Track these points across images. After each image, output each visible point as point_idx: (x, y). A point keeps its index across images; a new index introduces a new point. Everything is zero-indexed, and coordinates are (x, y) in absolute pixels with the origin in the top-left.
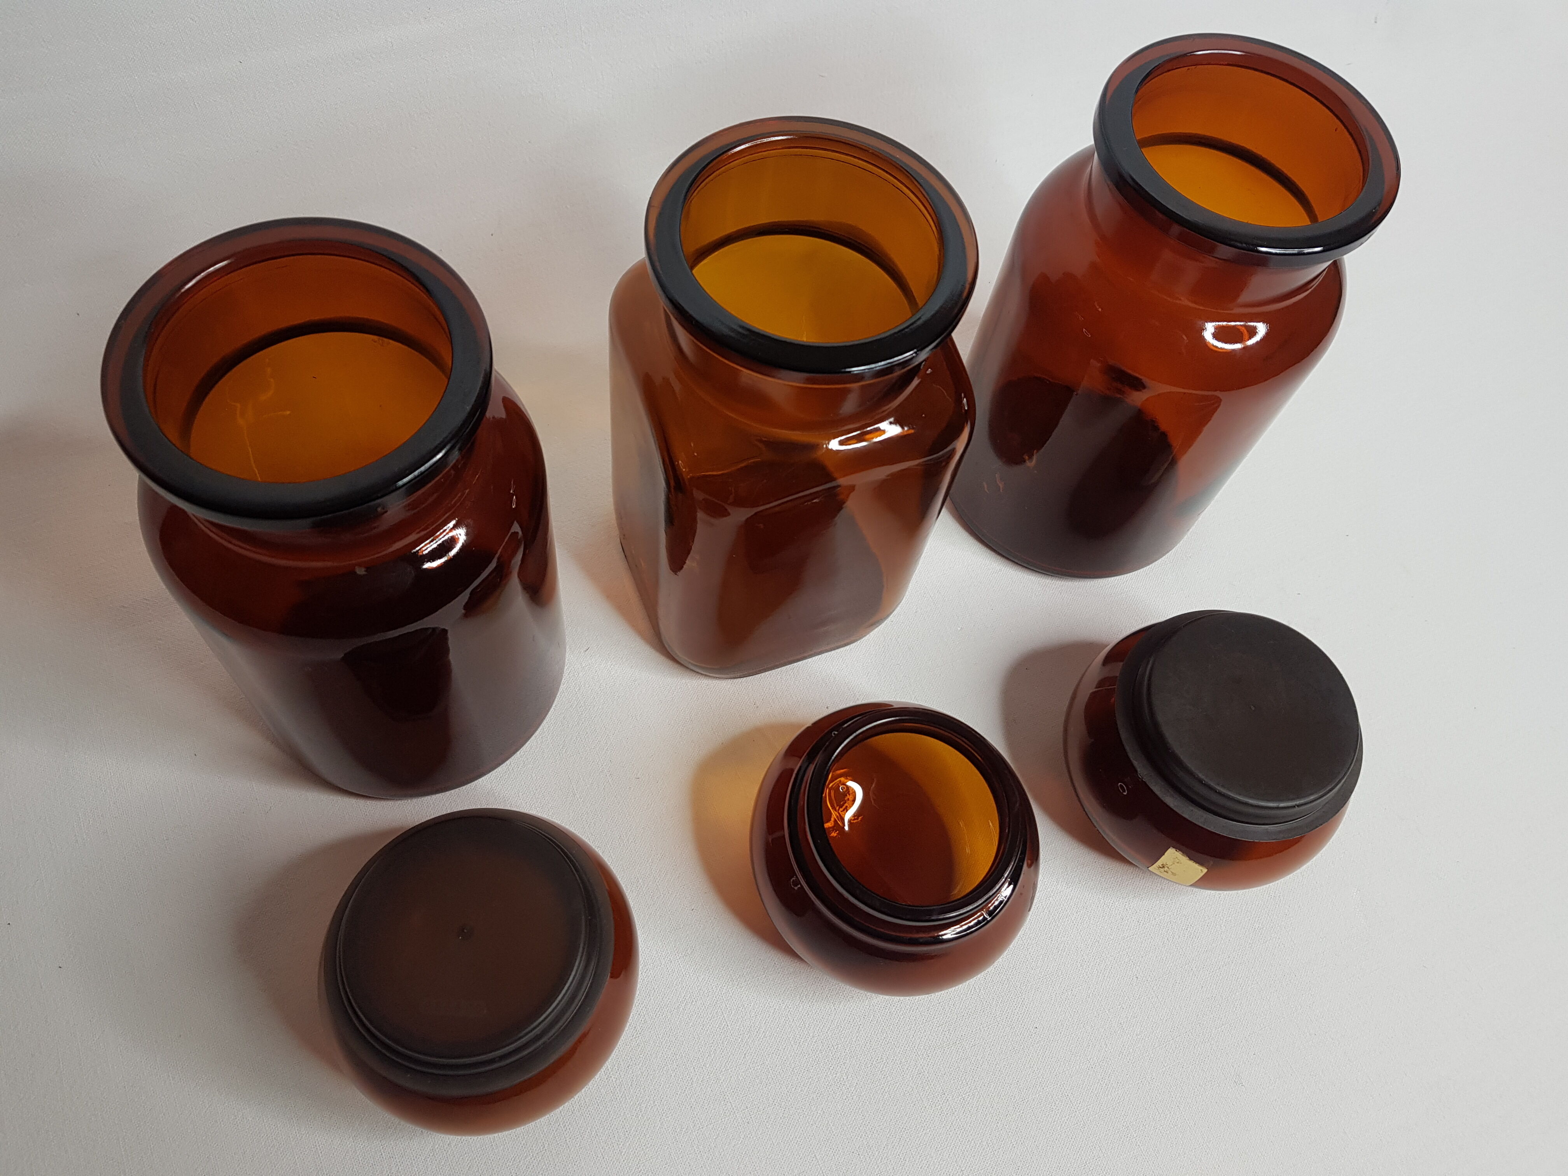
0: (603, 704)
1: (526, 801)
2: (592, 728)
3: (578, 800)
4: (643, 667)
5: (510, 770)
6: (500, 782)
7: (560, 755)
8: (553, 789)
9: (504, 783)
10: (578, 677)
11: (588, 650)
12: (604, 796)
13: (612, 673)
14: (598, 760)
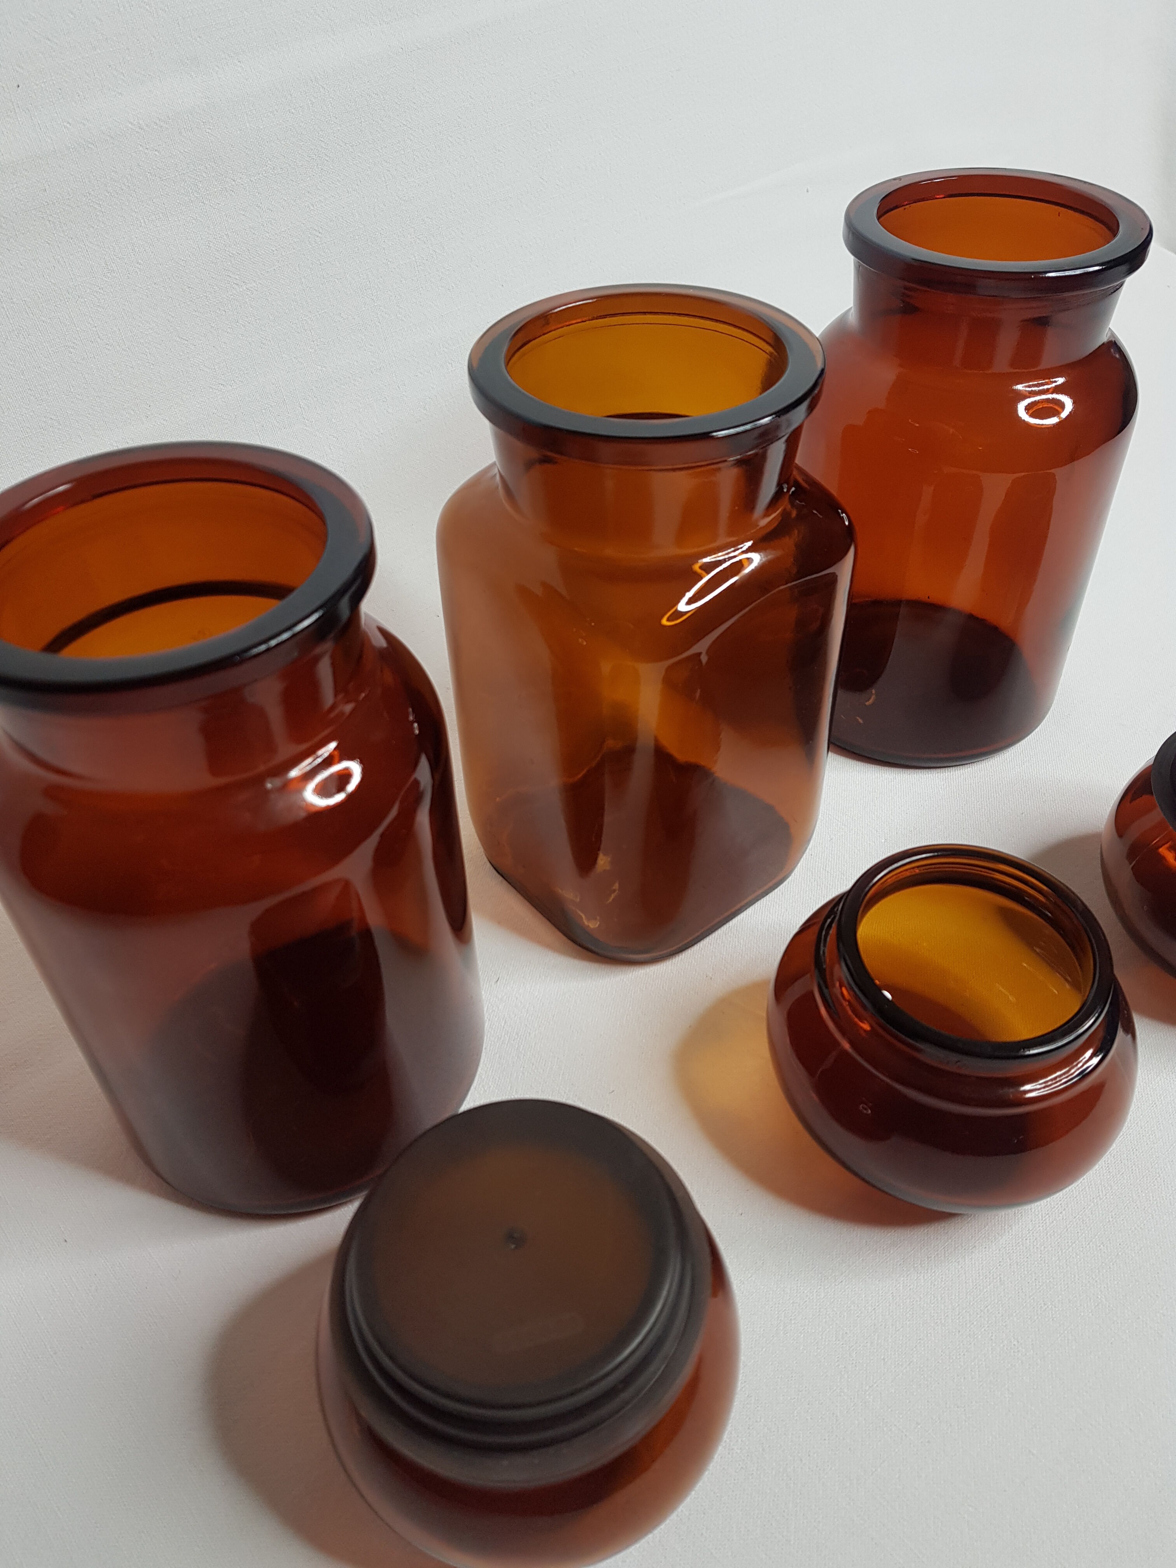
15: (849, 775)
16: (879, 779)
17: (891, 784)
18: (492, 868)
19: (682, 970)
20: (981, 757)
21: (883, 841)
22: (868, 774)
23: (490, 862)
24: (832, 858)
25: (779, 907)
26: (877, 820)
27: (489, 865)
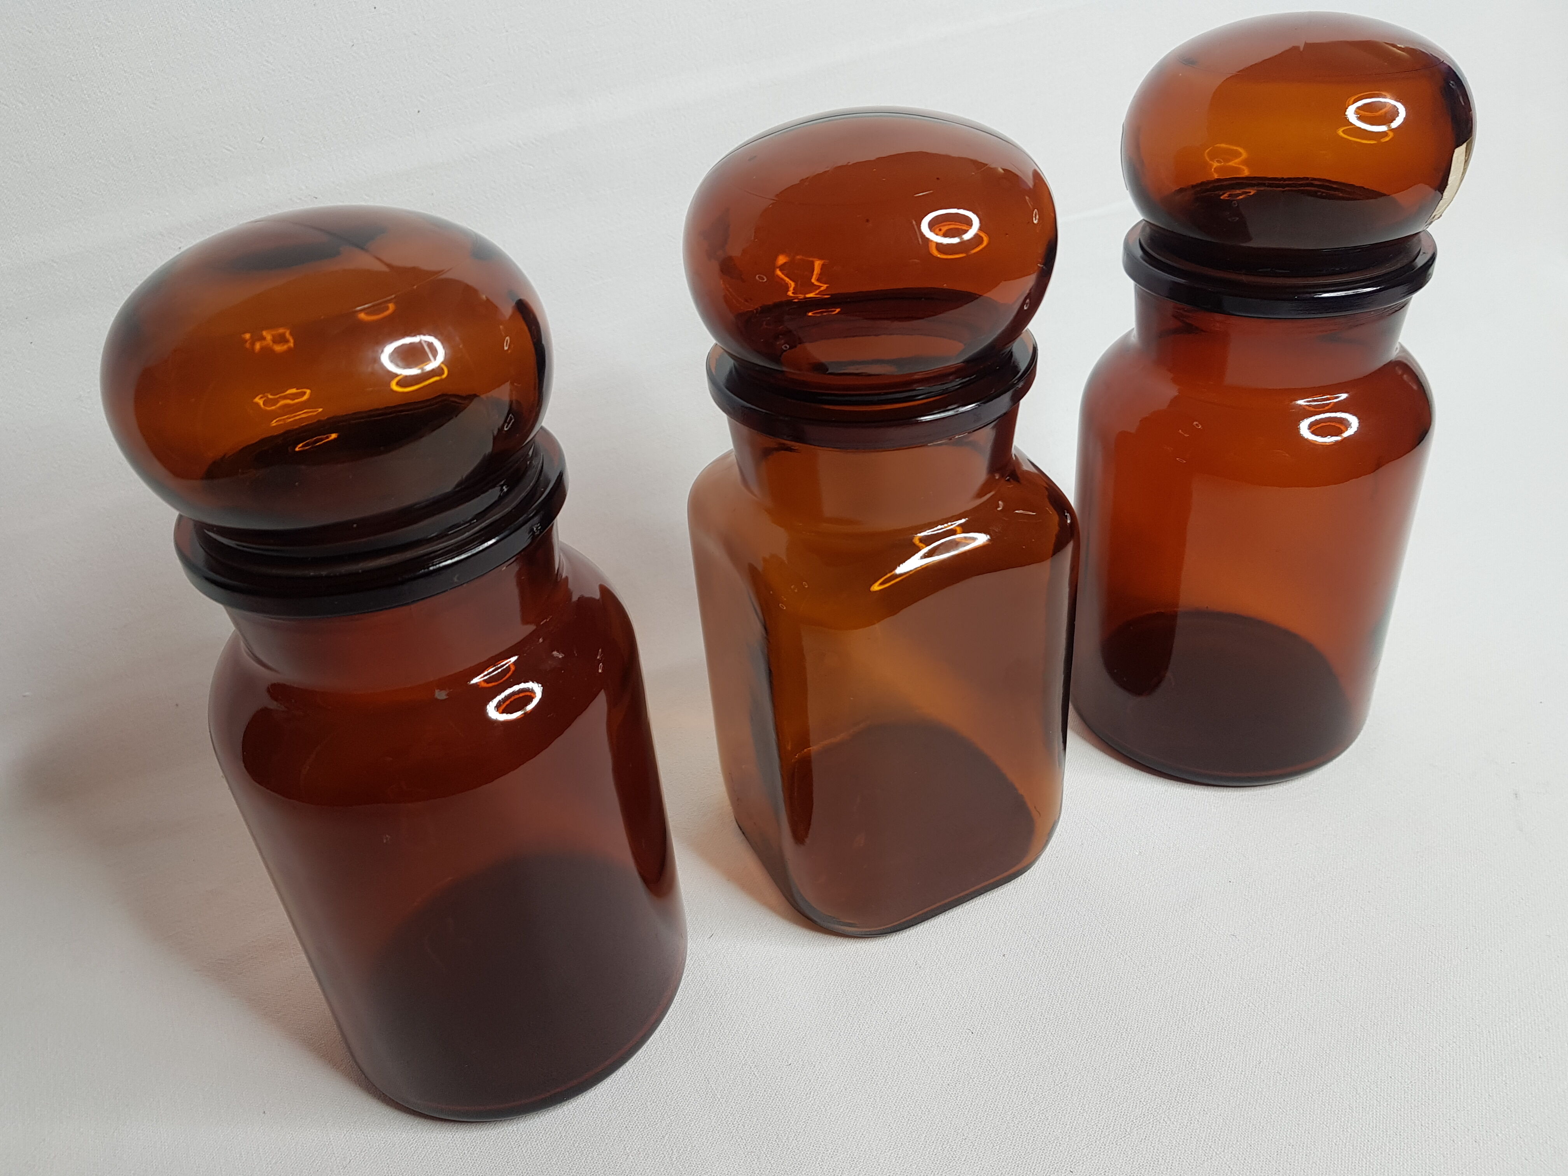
0: (737, 990)
1: (656, 1111)
2: (727, 1016)
3: (719, 1100)
4: (778, 944)
5: (634, 1078)
6: (623, 1094)
7: (692, 1053)
8: (688, 1093)
9: (628, 1094)
10: (703, 965)
11: (713, 937)
12: (752, 1092)
13: (743, 956)
14: (738, 1053)
15: (1119, 781)
16: (1150, 790)
17: (1161, 796)
18: (737, 826)
19: (893, 953)
20: (1266, 780)
21: (1137, 853)
22: (1139, 784)
23: (737, 822)
24: (1078, 863)
25: (1009, 905)
26: (1136, 831)
27: (735, 823)
